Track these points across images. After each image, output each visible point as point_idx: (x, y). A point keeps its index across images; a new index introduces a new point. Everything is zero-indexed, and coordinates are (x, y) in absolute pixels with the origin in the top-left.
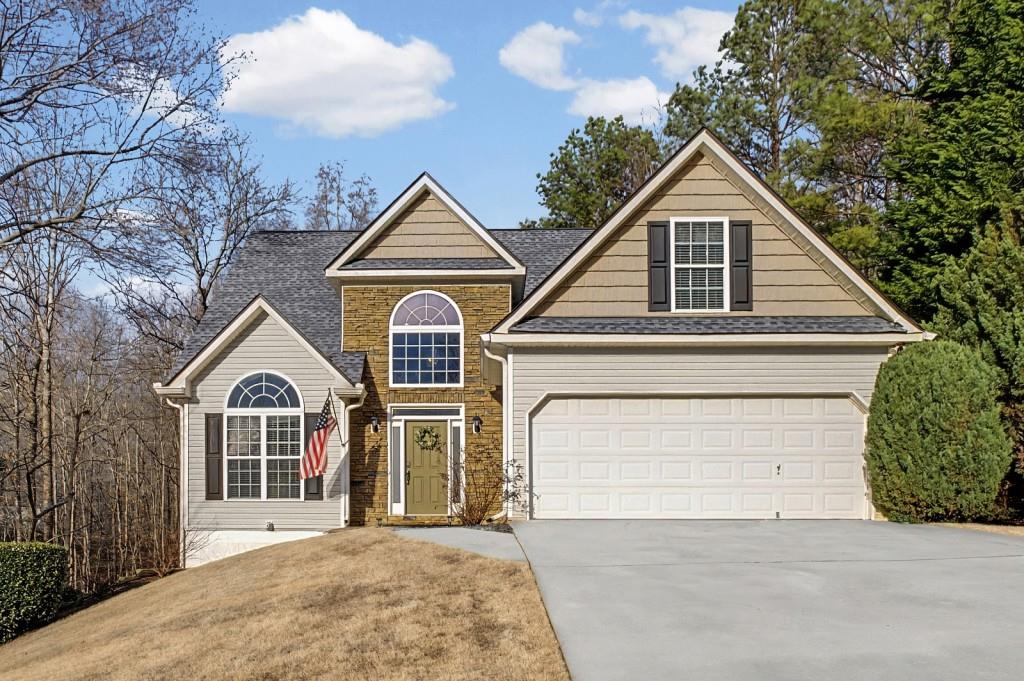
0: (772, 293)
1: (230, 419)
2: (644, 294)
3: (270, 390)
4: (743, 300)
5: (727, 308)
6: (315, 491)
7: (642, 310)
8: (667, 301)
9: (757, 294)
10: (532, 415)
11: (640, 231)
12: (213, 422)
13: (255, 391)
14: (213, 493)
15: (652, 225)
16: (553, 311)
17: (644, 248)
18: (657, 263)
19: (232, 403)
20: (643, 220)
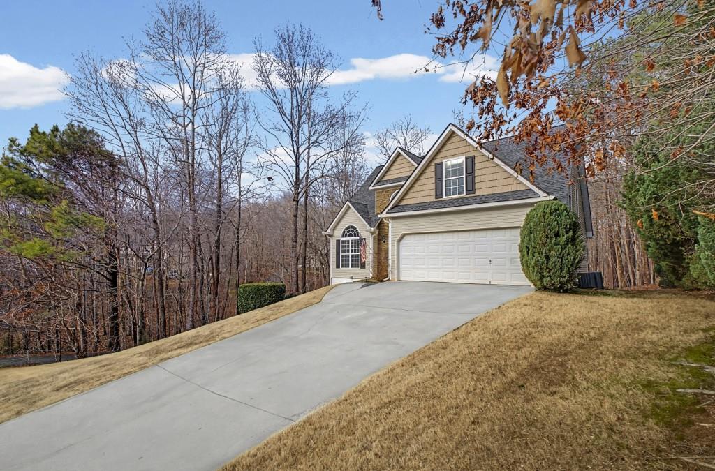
0: (484, 185)
1: (343, 241)
2: (433, 192)
3: (353, 231)
4: (471, 189)
5: (464, 194)
6: (363, 266)
7: (433, 199)
8: (442, 194)
9: (477, 186)
10: (399, 241)
11: (432, 168)
12: (338, 242)
13: (348, 232)
14: (338, 266)
15: (436, 165)
16: (404, 203)
17: (433, 174)
18: (438, 178)
19: (343, 237)
20: (433, 164)
